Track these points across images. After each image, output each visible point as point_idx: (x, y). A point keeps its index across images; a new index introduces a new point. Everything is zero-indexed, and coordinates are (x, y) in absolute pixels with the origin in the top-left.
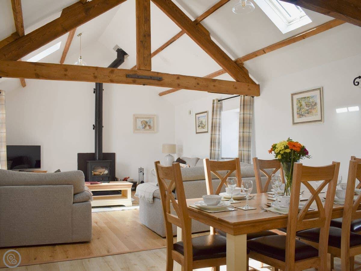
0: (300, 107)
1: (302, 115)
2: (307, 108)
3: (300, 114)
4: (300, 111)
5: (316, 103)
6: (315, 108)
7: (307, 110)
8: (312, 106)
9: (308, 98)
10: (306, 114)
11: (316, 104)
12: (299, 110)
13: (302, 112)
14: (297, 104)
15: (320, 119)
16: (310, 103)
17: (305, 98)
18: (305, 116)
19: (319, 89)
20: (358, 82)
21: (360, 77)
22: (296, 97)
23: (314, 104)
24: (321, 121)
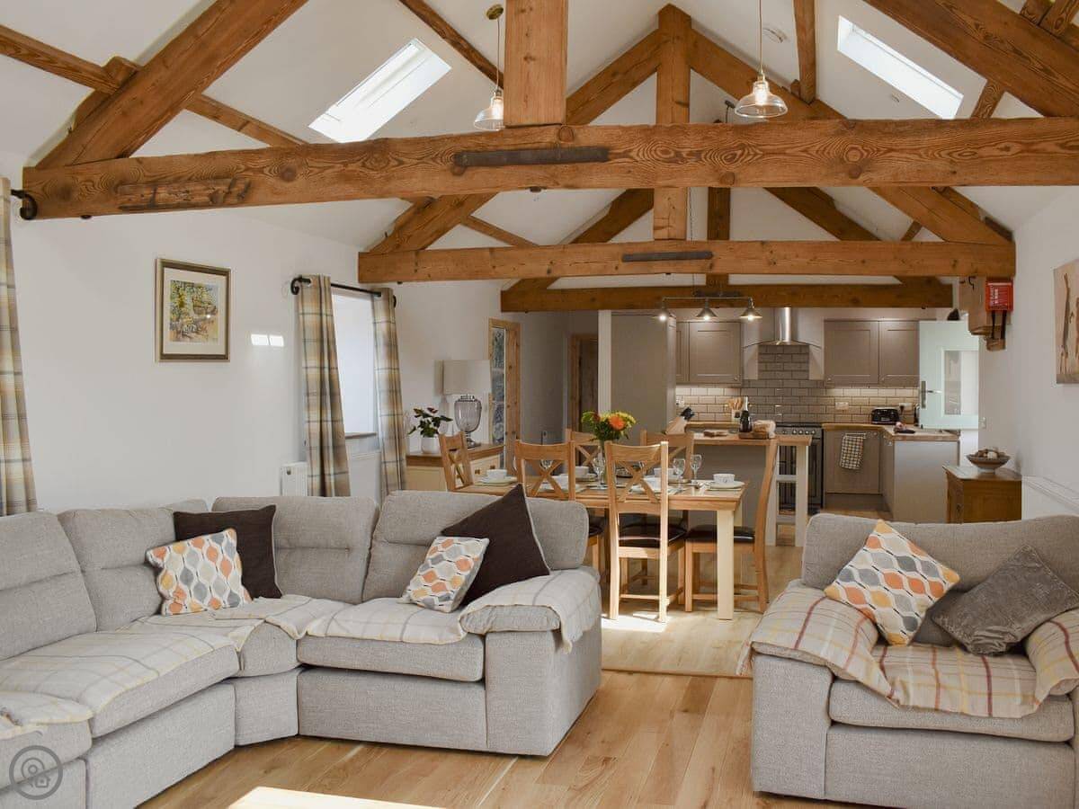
0: (179, 310)
1: (184, 335)
2: (196, 317)
3: (179, 329)
4: (178, 319)
5: (215, 308)
6: (212, 322)
7: (195, 322)
8: (206, 313)
9: (200, 290)
10: (192, 332)
11: (214, 311)
12: (175, 318)
13: (182, 325)
14: (172, 298)
15: (222, 352)
16: (202, 302)
17: (192, 285)
18: (189, 337)
19: (225, 273)
20: (297, 289)
21: (300, 279)
22: (171, 274)
23: (212, 309)
24: (224, 358)
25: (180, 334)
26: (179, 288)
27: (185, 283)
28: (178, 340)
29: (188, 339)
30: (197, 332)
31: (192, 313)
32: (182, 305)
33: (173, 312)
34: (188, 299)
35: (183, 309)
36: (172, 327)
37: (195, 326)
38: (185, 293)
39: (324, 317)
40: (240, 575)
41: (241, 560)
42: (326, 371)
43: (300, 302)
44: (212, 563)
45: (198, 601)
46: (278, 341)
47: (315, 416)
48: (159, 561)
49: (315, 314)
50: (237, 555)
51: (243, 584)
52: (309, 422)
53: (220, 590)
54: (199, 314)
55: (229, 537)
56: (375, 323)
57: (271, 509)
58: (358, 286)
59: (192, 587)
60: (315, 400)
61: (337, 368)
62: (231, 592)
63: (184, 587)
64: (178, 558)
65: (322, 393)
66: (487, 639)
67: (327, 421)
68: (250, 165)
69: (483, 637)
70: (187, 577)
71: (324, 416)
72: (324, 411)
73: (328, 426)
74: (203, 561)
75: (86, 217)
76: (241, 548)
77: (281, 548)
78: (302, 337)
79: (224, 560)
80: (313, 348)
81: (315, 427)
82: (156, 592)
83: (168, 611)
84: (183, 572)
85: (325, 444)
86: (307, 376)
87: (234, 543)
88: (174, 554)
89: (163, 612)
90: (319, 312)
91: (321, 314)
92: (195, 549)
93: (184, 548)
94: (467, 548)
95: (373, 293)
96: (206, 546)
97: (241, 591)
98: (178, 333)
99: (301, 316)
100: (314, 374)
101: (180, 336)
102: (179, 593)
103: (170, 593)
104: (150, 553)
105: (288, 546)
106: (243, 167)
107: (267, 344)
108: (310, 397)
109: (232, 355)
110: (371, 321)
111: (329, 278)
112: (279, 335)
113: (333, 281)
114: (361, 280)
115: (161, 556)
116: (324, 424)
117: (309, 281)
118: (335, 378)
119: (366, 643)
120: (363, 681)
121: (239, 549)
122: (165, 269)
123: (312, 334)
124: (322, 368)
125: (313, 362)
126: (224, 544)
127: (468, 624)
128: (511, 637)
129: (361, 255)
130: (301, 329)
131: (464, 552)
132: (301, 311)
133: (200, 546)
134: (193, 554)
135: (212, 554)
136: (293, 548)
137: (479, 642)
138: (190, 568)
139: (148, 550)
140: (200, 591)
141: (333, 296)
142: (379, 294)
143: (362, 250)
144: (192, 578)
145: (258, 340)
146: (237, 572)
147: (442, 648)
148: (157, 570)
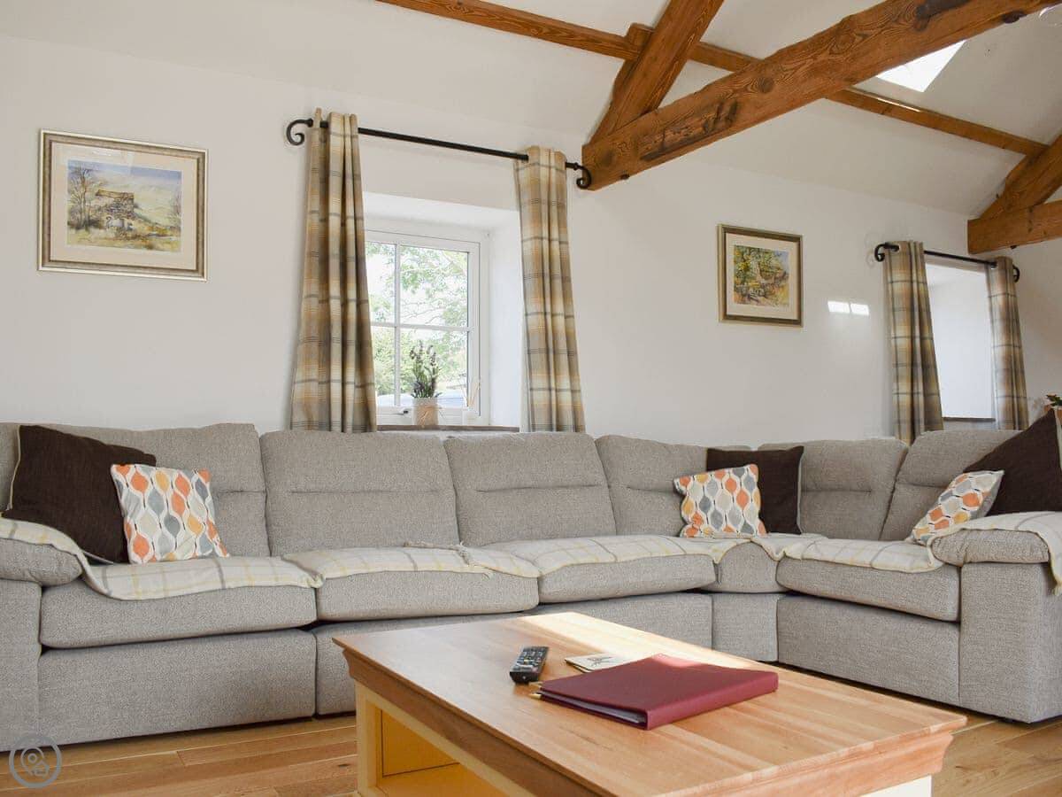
0: (744, 274)
1: (750, 298)
2: (763, 281)
3: (744, 292)
4: (743, 283)
5: (785, 273)
6: (783, 287)
7: (763, 286)
8: (775, 278)
9: (767, 255)
10: (759, 295)
11: (784, 276)
12: (740, 282)
13: (748, 288)
14: (735, 262)
15: (794, 317)
16: (770, 267)
17: (759, 250)
18: (757, 301)
19: (796, 239)
20: (883, 255)
21: (886, 246)
22: (733, 240)
23: (782, 275)
24: (797, 322)
25: (745, 297)
26: (743, 253)
27: (750, 248)
28: (744, 302)
29: (754, 302)
30: (765, 296)
31: (759, 277)
32: (747, 269)
33: (737, 276)
34: (753, 264)
35: (748, 273)
36: (736, 290)
37: (762, 290)
38: (750, 258)
39: (915, 285)
40: (757, 509)
41: (761, 495)
42: (918, 341)
43: (889, 269)
44: (729, 494)
45: (713, 528)
46: (862, 310)
47: (905, 387)
48: (683, 488)
49: (905, 281)
50: (756, 489)
51: (760, 518)
52: (898, 394)
53: (735, 520)
54: (766, 279)
55: (751, 472)
56: (990, 297)
57: (799, 451)
58: (967, 256)
59: (709, 513)
60: (905, 371)
61: (932, 339)
62: (745, 523)
63: (701, 513)
64: (698, 487)
65: (913, 364)
66: (963, 570)
67: (918, 393)
68: (736, 87)
69: (959, 568)
70: (705, 504)
71: (915, 388)
72: (915, 383)
73: (920, 399)
74: (722, 491)
75: (625, 177)
76: (762, 484)
77: (807, 491)
78: (891, 307)
79: (742, 492)
80: (902, 317)
81: (905, 399)
82: (679, 517)
83: (685, 534)
84: (702, 500)
85: (916, 418)
86: (896, 346)
87: (755, 478)
88: (697, 483)
89: (681, 535)
90: (908, 278)
91: (912, 282)
92: (716, 480)
93: (706, 478)
94: (978, 482)
95: (988, 264)
96: (726, 478)
97: (756, 524)
98: (744, 296)
99: (890, 285)
100: (904, 344)
101: (746, 298)
102: (697, 519)
103: (689, 518)
104: (677, 481)
105: (814, 488)
106: (731, 91)
107: (848, 311)
108: (900, 368)
109: (805, 320)
110: (986, 294)
111: (921, 244)
112: (862, 303)
113: (926, 248)
114: (971, 250)
115: (685, 484)
116: (915, 396)
117: (896, 248)
118: (929, 348)
119: (839, 568)
120: (836, 610)
121: (759, 485)
122: (727, 234)
123: (901, 303)
124: (912, 338)
125: (902, 331)
126: (743, 477)
127: (939, 550)
128: (989, 568)
129: (970, 223)
130: (890, 298)
131: (974, 485)
132: (889, 280)
133: (720, 477)
134: (713, 484)
135: (731, 485)
136: (821, 489)
137: (954, 572)
138: (708, 495)
139: (676, 478)
140: (717, 518)
141: (927, 266)
142: (994, 264)
143: (972, 218)
144: (710, 506)
145: (836, 307)
146: (754, 505)
147: (911, 577)
148: (682, 496)
